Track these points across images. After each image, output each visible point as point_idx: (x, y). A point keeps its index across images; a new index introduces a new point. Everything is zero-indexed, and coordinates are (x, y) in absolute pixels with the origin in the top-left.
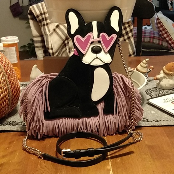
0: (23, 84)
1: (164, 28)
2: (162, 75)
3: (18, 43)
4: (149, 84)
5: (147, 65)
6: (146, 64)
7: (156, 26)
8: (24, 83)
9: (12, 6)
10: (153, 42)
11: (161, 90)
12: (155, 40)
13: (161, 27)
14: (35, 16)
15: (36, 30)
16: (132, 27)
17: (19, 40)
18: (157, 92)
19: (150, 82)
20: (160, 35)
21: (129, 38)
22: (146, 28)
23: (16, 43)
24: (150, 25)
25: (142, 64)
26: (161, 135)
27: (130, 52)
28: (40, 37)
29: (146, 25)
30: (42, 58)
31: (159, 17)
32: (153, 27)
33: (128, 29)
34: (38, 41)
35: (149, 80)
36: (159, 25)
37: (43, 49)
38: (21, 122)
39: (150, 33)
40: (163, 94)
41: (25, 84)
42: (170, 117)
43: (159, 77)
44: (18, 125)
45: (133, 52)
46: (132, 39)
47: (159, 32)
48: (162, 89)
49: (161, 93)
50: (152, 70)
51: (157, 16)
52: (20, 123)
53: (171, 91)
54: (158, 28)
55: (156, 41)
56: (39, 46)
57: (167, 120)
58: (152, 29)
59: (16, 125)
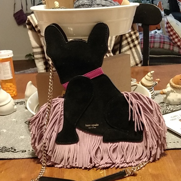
0: (18, 102)
1: (175, 32)
2: (169, 88)
3: (12, 57)
4: (155, 98)
5: (152, 78)
6: (152, 76)
7: (166, 30)
8: (19, 100)
9: (16, 13)
10: (163, 48)
11: (168, 106)
12: (165, 45)
13: (172, 31)
14: (34, 26)
15: (35, 41)
16: (138, 34)
17: (13, 54)
18: (164, 108)
19: (156, 96)
20: (171, 40)
21: (135, 46)
22: (156, 32)
23: (10, 58)
24: (161, 29)
25: (146, 76)
26: (167, 161)
27: (137, 61)
28: (39, 48)
29: (156, 29)
30: (43, 70)
31: (169, 21)
32: (163, 30)
33: (134, 37)
34: (38, 52)
35: (155, 93)
36: (169, 30)
37: (43, 60)
38: (11, 148)
39: (160, 38)
40: (171, 110)
41: (20, 102)
42: (178, 138)
43: (165, 91)
44: (7, 151)
45: (140, 61)
46: (139, 47)
47: (170, 37)
48: (169, 104)
49: (168, 109)
50: (158, 82)
51: (167, 20)
52: (10, 150)
53: (180, 106)
54: (169, 32)
55: (167, 47)
56: (39, 58)
57: (174, 142)
58: (162, 33)
59: (6, 151)
